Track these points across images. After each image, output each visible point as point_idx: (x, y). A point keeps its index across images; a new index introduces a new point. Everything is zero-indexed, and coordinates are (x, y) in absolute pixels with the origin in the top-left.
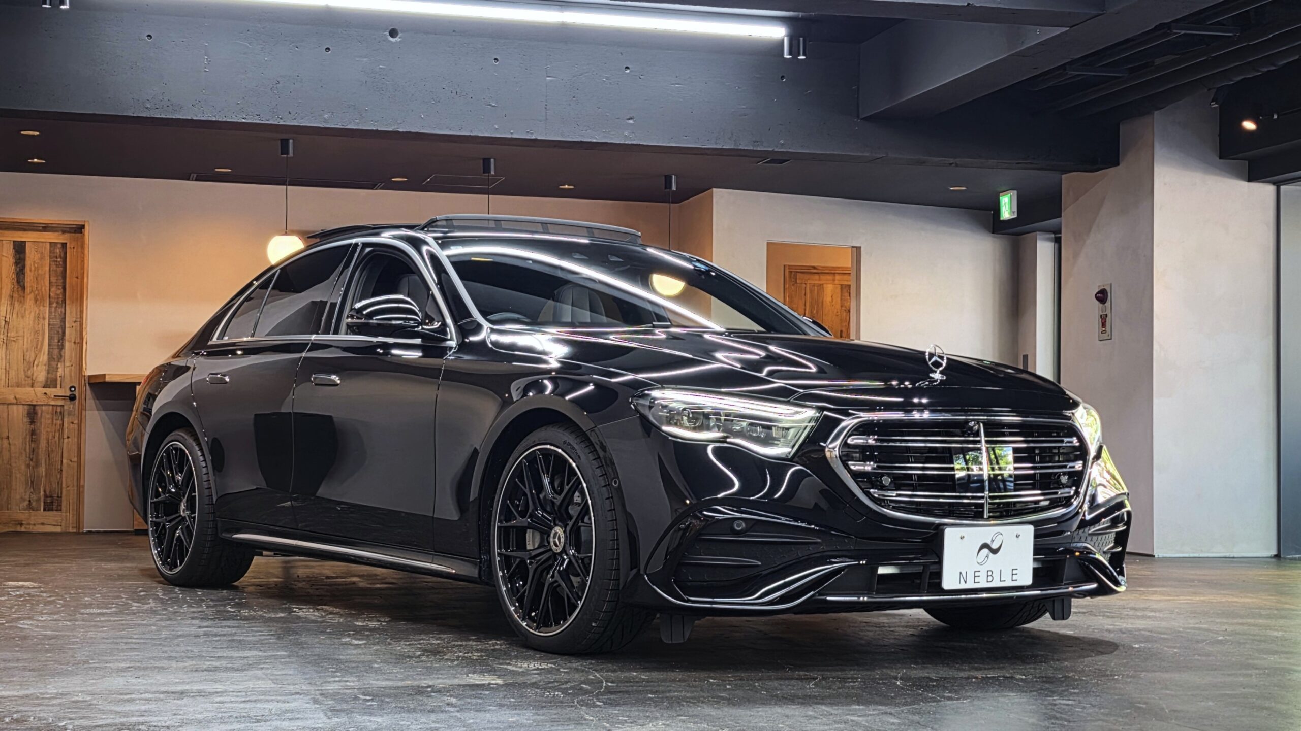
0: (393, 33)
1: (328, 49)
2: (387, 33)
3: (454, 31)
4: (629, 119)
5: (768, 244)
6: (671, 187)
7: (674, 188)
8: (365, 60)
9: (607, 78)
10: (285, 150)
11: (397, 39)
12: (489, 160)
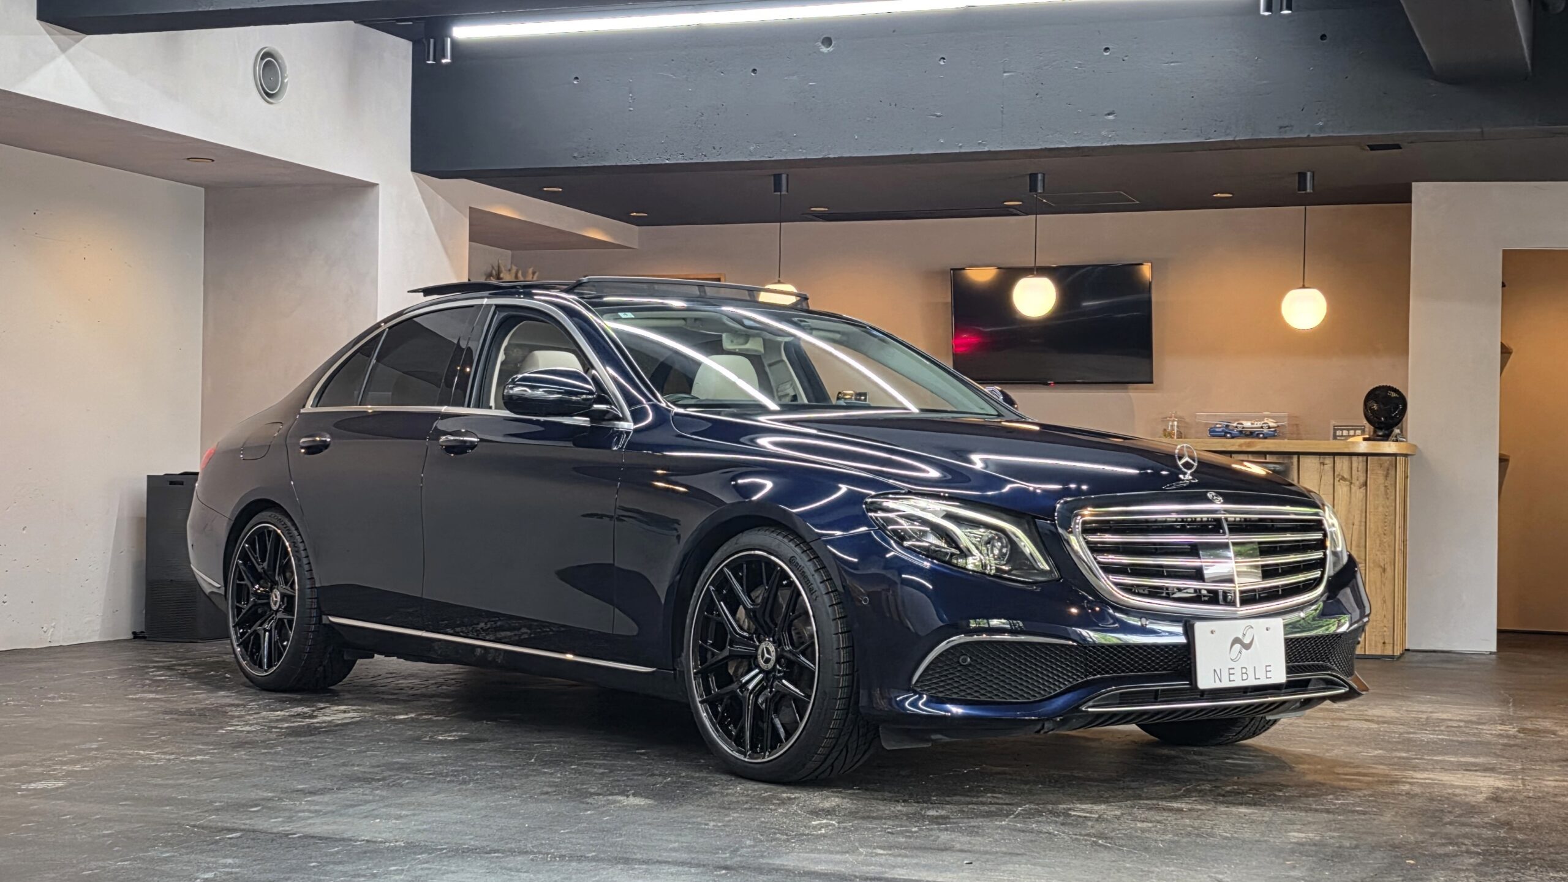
0: (828, 41)
1: (754, 70)
2: (820, 44)
3: (894, 31)
4: (1108, 115)
5: (1504, 252)
6: (1305, 189)
7: (1309, 190)
8: (793, 78)
9: (1080, 66)
10: (778, 187)
11: (831, 49)
12: (1036, 175)
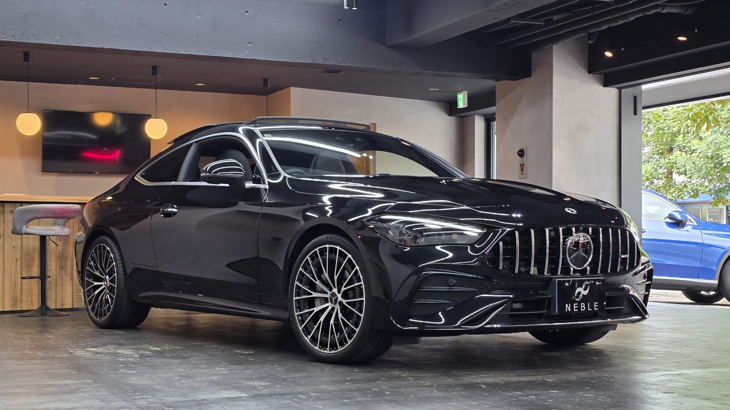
4: (249, 43)
6: (267, 86)
8: (82, 3)
9: (235, 18)
12: (156, 67)
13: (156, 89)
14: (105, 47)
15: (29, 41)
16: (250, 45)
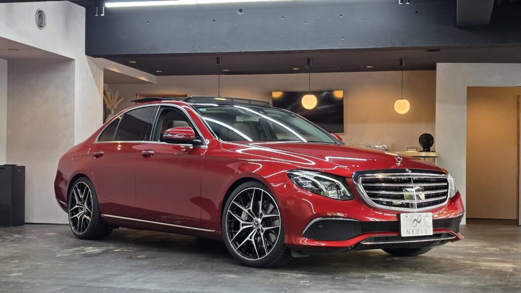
0: (241, 11)
1: (214, 20)
2: (238, 11)
3: (265, 8)
4: (342, 38)
5: (468, 87)
6: (402, 65)
7: (404, 65)
8: (229, 23)
9: (332, 21)
10: (218, 62)
12: (310, 59)
13: (310, 72)
14: (243, 51)
15: (196, 52)
16: (343, 39)
